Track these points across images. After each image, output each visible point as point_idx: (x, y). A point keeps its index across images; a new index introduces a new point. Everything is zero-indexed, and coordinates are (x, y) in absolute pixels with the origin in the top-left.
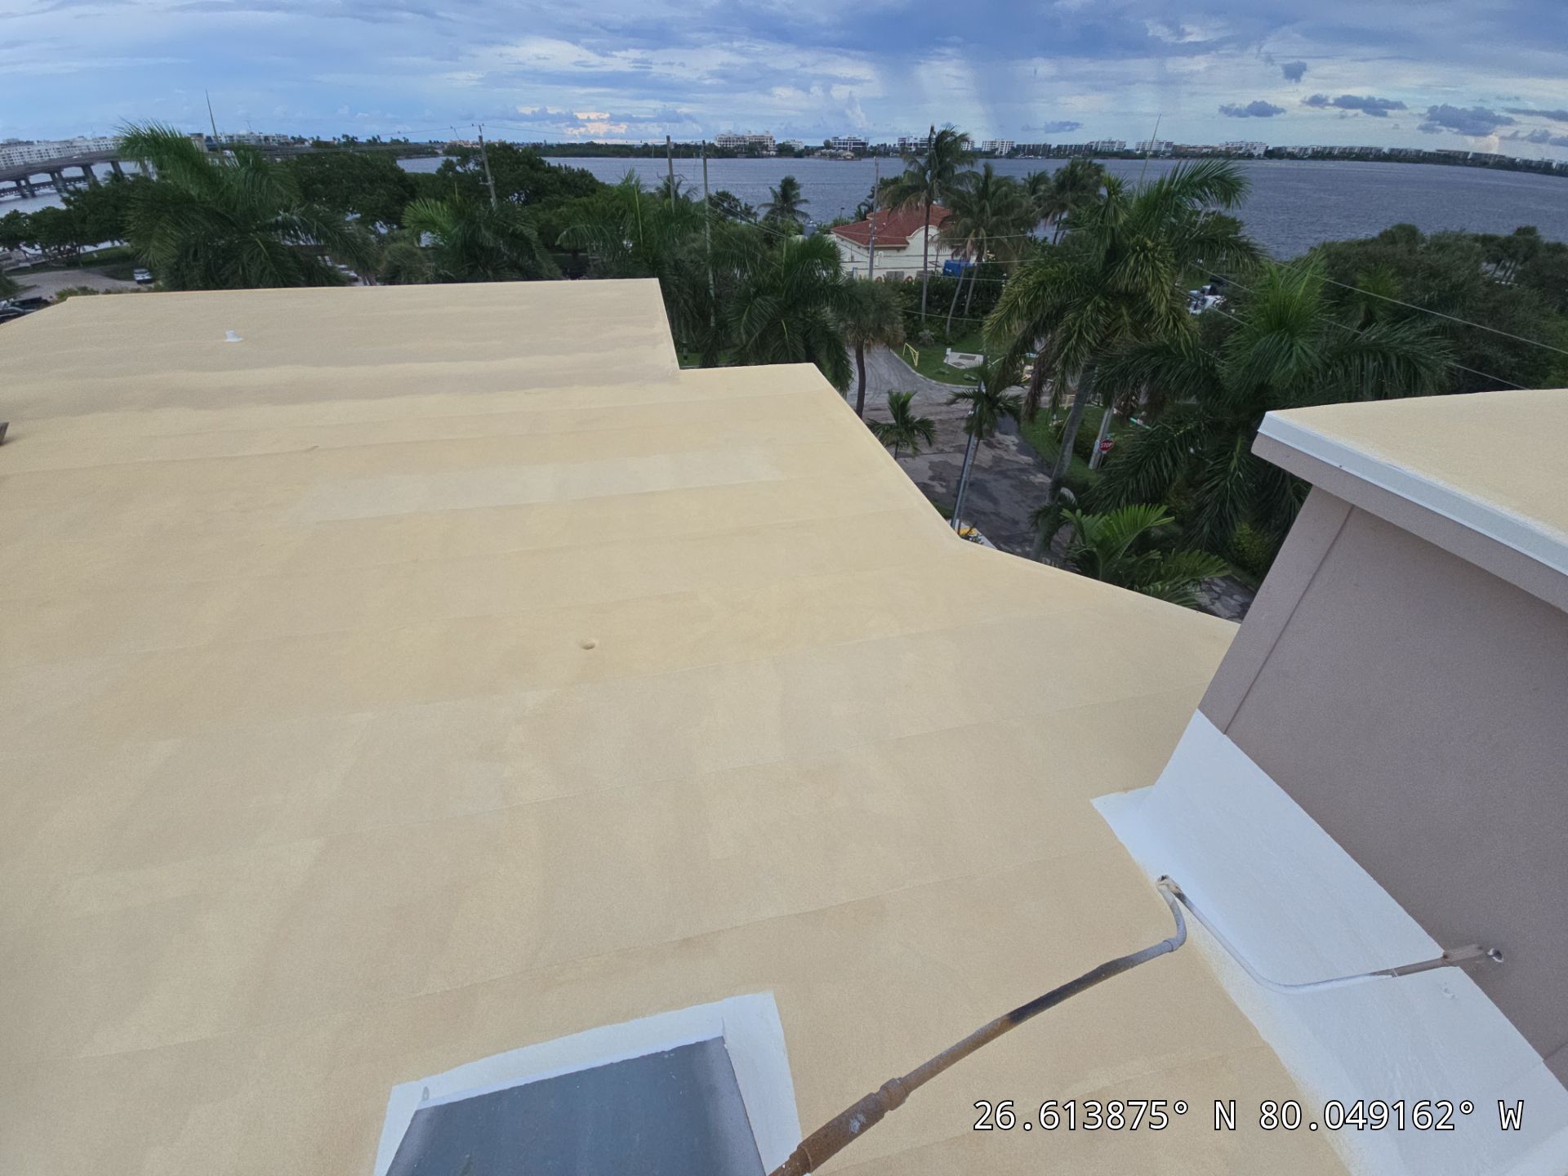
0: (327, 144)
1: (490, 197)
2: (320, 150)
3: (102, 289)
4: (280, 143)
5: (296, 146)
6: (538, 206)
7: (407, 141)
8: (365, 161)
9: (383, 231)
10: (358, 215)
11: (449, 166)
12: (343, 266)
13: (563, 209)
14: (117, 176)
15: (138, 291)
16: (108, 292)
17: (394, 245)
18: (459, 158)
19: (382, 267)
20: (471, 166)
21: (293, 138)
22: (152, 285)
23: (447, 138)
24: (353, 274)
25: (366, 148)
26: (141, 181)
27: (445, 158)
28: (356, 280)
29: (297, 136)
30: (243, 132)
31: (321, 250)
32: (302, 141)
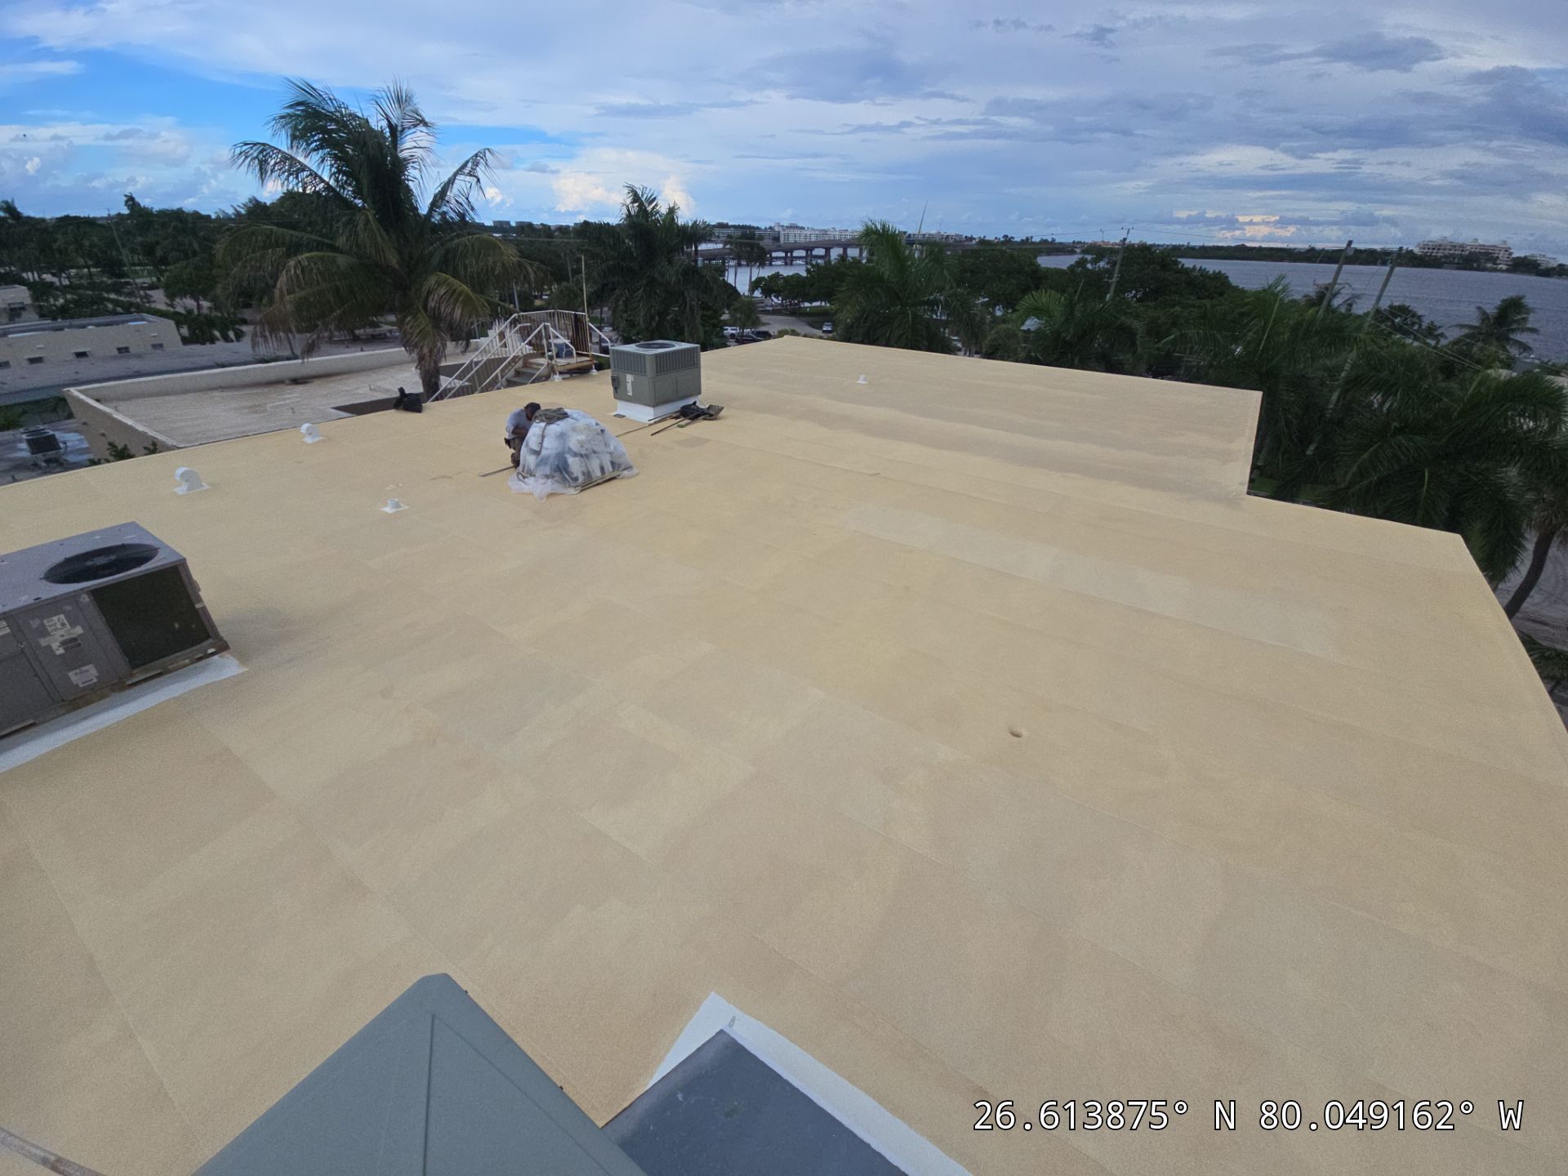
0: (989, 243)
1: (1108, 292)
2: (982, 247)
3: (803, 333)
4: (955, 241)
5: (966, 243)
6: (1152, 304)
7: (1054, 240)
8: (1012, 256)
9: (999, 313)
10: (986, 299)
11: (1081, 263)
12: (955, 338)
13: (1178, 308)
14: (843, 257)
15: (821, 338)
16: (805, 336)
17: (1003, 326)
18: (1094, 256)
19: (986, 343)
20: (1102, 264)
21: (966, 237)
22: (830, 335)
23: (1089, 239)
24: (959, 345)
25: (1017, 247)
26: (856, 262)
27: (1081, 256)
28: (960, 350)
29: (969, 236)
30: (934, 232)
31: (946, 324)
32: (971, 239)
